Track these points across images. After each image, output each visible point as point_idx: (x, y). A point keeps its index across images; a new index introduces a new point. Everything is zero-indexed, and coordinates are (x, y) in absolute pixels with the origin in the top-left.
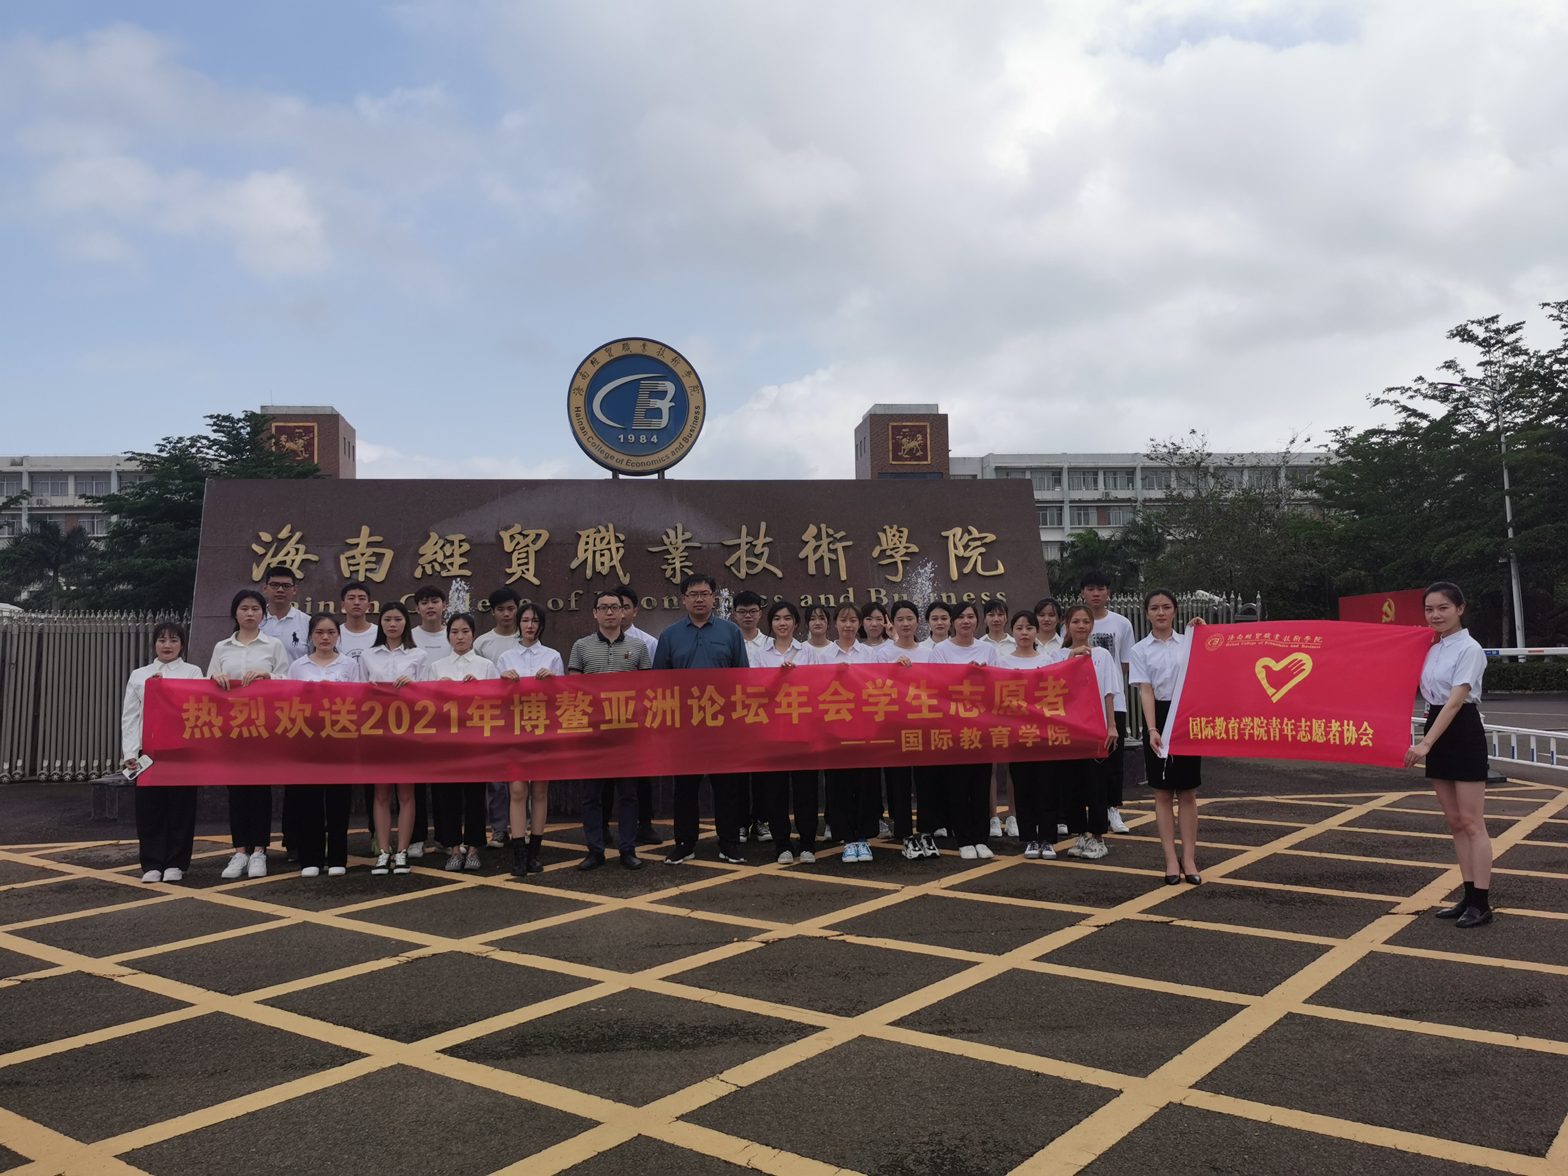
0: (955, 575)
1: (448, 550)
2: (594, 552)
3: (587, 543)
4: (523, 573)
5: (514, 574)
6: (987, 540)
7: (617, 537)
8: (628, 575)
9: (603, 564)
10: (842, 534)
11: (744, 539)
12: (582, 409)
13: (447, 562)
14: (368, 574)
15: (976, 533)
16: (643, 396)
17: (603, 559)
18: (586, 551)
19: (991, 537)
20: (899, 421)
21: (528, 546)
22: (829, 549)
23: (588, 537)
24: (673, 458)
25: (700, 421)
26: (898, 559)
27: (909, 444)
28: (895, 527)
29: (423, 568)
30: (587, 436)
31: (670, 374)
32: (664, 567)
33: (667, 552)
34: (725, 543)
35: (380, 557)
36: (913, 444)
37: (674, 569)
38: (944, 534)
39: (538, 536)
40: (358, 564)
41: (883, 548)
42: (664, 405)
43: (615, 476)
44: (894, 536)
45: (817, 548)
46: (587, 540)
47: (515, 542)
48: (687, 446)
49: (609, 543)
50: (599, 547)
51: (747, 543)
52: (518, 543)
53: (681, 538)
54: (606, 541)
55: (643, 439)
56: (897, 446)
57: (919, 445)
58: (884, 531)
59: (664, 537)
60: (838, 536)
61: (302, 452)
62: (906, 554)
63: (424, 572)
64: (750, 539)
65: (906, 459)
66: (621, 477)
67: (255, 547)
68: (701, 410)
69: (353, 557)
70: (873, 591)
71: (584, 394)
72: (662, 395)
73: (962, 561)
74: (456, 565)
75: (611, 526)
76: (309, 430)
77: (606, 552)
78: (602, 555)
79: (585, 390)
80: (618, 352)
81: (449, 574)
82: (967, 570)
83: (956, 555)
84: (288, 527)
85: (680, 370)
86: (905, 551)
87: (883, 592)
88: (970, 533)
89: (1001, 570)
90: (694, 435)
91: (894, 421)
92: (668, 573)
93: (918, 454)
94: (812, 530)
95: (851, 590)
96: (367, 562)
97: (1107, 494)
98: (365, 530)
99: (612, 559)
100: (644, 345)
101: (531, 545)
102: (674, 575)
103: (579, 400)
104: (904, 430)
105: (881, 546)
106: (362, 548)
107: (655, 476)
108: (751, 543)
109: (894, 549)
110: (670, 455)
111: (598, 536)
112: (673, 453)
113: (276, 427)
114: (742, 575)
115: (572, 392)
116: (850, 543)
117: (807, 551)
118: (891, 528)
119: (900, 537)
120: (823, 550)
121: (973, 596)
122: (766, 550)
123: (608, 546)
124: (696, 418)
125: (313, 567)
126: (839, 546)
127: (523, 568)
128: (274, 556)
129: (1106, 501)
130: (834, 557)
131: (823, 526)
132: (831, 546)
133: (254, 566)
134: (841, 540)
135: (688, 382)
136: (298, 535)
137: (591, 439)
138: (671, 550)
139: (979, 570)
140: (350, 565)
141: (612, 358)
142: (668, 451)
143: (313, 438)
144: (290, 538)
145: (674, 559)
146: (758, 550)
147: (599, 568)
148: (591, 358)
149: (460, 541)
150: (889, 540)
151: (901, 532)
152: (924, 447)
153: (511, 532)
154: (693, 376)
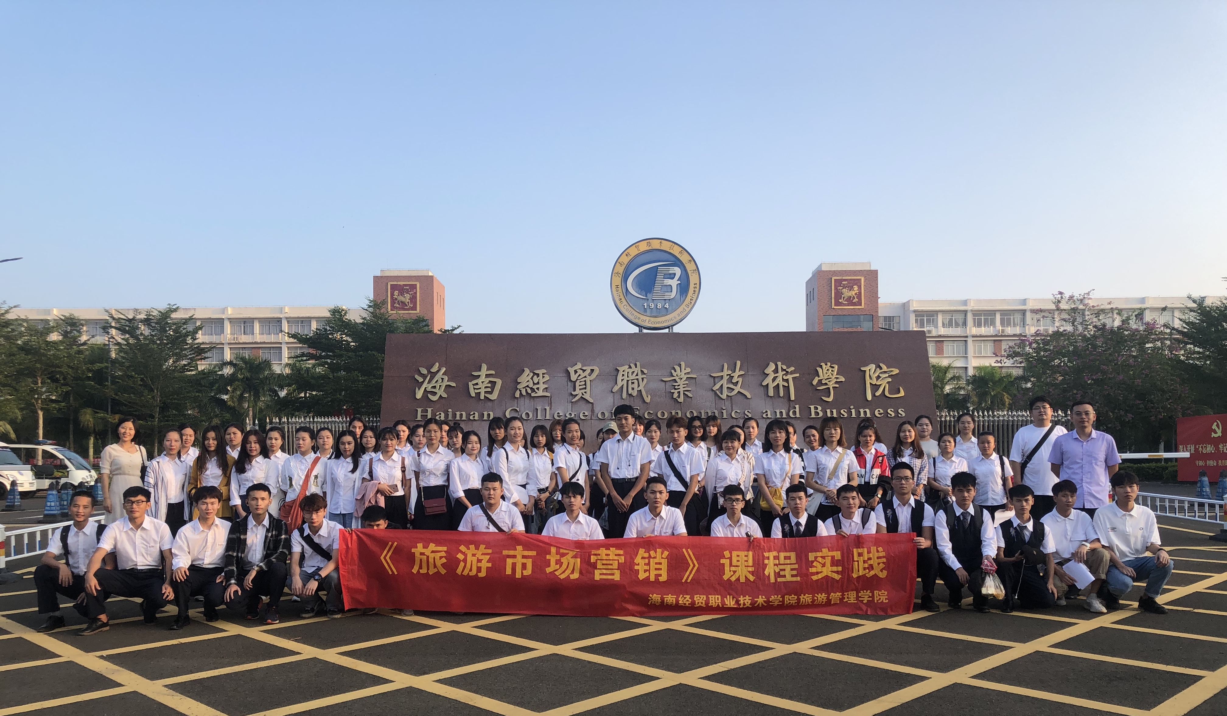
0: (869, 397)
1: (536, 380)
2: (628, 381)
3: (623, 375)
4: (583, 394)
5: (577, 395)
6: (894, 373)
7: (642, 372)
8: (649, 396)
9: (633, 389)
10: (793, 369)
11: (726, 372)
12: (620, 286)
13: (535, 387)
14: (487, 395)
15: (885, 368)
16: (659, 277)
17: (633, 386)
18: (622, 380)
19: (896, 371)
21: (585, 377)
22: (783, 379)
23: (624, 371)
24: (679, 318)
25: (697, 293)
26: (831, 385)
27: (846, 293)
28: (829, 364)
29: (520, 391)
30: (623, 305)
31: (677, 262)
32: (672, 391)
33: (675, 381)
34: (712, 375)
35: (493, 384)
36: (852, 293)
37: (679, 392)
38: (863, 369)
39: (592, 370)
40: (480, 388)
41: (820, 379)
42: (674, 283)
43: (640, 331)
44: (828, 370)
45: (774, 379)
46: (623, 373)
47: (578, 375)
48: (688, 310)
49: (637, 375)
50: (632, 377)
51: (727, 375)
52: (580, 375)
53: (684, 372)
54: (635, 374)
55: (660, 306)
56: (839, 295)
57: (856, 294)
58: (821, 367)
59: (673, 371)
60: (789, 370)
62: (836, 383)
63: (521, 394)
64: (730, 372)
65: (845, 305)
66: (645, 331)
67: (417, 377)
68: (698, 286)
69: (477, 384)
70: (812, 407)
71: (621, 276)
72: (672, 276)
73: (875, 387)
74: (541, 389)
75: (638, 364)
77: (636, 381)
78: (633, 383)
79: (621, 274)
80: (643, 247)
81: (536, 395)
82: (877, 394)
83: (871, 384)
84: (437, 364)
85: (684, 258)
86: (835, 380)
87: (820, 408)
88: (881, 368)
89: (902, 393)
90: (693, 302)
91: (835, 276)
92: (675, 396)
93: (854, 301)
94: (772, 367)
95: (797, 406)
96: (486, 387)
97: (1003, 331)
98: (484, 367)
99: (639, 386)
100: (661, 243)
101: (588, 376)
102: (679, 396)
103: (618, 281)
104: (844, 283)
105: (819, 377)
106: (483, 378)
107: (666, 331)
108: (730, 375)
109: (828, 379)
110: (677, 316)
111: (631, 371)
112: (679, 315)
114: (724, 396)
115: (614, 275)
116: (798, 375)
117: (768, 380)
118: (826, 364)
119: (832, 371)
120: (779, 381)
121: (882, 411)
122: (740, 380)
123: (637, 377)
124: (694, 291)
125: (451, 389)
126: (790, 377)
127: (583, 391)
128: (429, 382)
129: (1002, 336)
130: (787, 385)
131: (779, 364)
132: (785, 378)
133: (417, 389)
134: (792, 373)
135: (690, 267)
136: (444, 370)
137: (625, 307)
138: (678, 380)
140: (474, 389)
141: (639, 252)
142: (675, 314)
144: (438, 371)
145: (679, 385)
146: (734, 381)
147: (630, 391)
148: (626, 252)
149: (543, 374)
150: (825, 372)
151: (833, 367)
152: (859, 295)
153: (576, 368)
154: (693, 262)
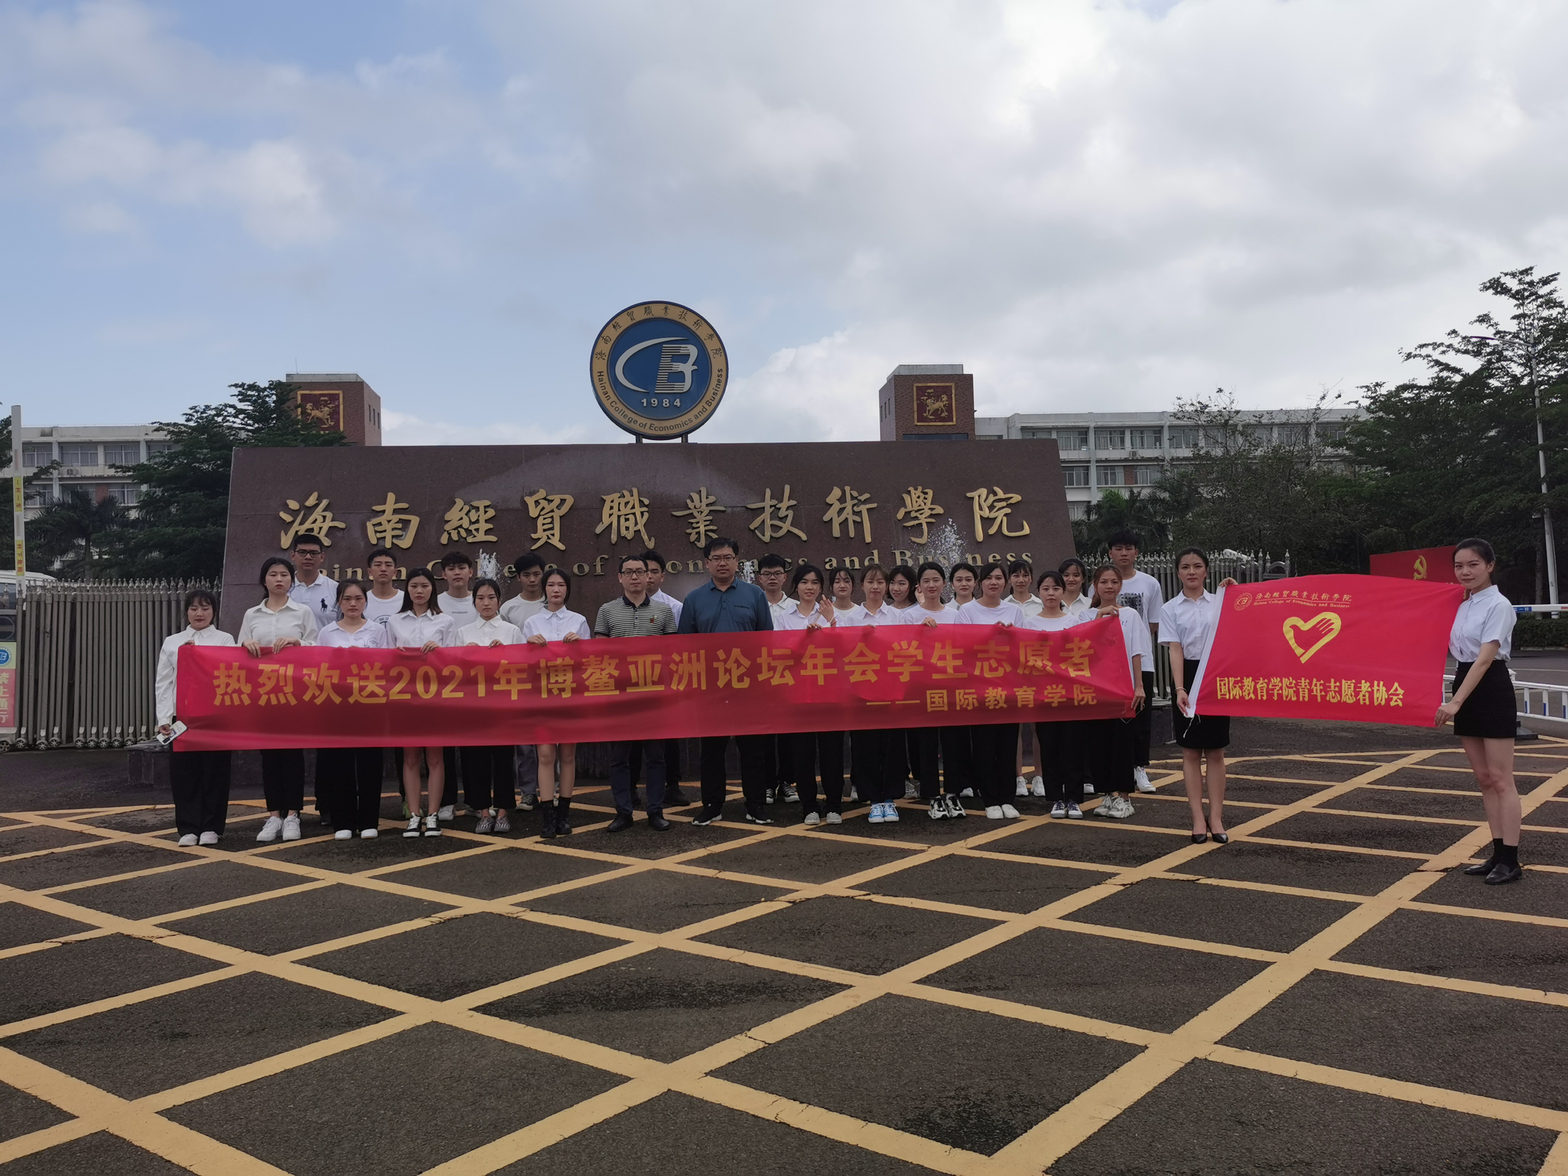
0: (980, 536)
1: (473, 516)
2: (619, 517)
3: (612, 508)
4: (549, 538)
5: (539, 539)
6: (1012, 501)
7: (641, 502)
8: (653, 539)
9: (627, 528)
10: (867, 496)
11: (768, 502)
12: (605, 374)
13: (472, 527)
14: (395, 541)
15: (1001, 494)
16: (665, 361)
17: (627, 524)
18: (610, 515)
19: (1016, 498)
20: (924, 382)
21: (552, 511)
22: (853, 511)
23: (612, 501)
24: (696, 422)
25: (722, 384)
26: (923, 520)
27: (934, 405)
28: (920, 488)
29: (449, 534)
30: (610, 401)
31: (692, 337)
32: (688, 531)
33: (692, 516)
34: (749, 506)
35: (406, 523)
36: (939, 405)
37: (698, 533)
38: (969, 495)
39: (563, 501)
40: (385, 531)
41: (908, 510)
42: (687, 368)
43: (638, 440)
44: (919, 497)
45: (841, 510)
46: (612, 504)
47: (540, 507)
48: (710, 409)
49: (633, 507)
50: (624, 511)
51: (771, 506)
52: (543, 508)
53: (705, 501)
54: (630, 506)
55: (666, 402)
56: (922, 407)
57: (945, 406)
58: (909, 493)
59: (689, 501)
60: (863, 498)
61: (327, 419)
62: (931, 516)
63: (450, 538)
64: (774, 502)
65: (931, 420)
66: (645, 441)
67: (283, 515)
68: (724, 373)
69: (380, 524)
70: (897, 553)
71: (606, 358)
72: (685, 358)
73: (987, 522)
74: (482, 531)
75: (635, 491)
76: (334, 398)
77: (631, 517)
78: (627, 520)
79: (607, 354)
80: (640, 315)
81: (475, 540)
82: (992, 531)
83: (981, 517)
84: (315, 495)
85: (702, 333)
86: (930, 512)
87: (908, 554)
88: (995, 494)
89: (1027, 530)
90: (717, 398)
91: (918, 382)
92: (693, 538)
93: (943, 415)
94: (836, 492)
95: (875, 552)
96: (393, 529)
97: (1134, 453)
98: (391, 497)
99: (636, 524)
100: (666, 308)
101: (555, 510)
102: (698, 539)
103: (602, 365)
104: (929, 391)
105: (906, 507)
106: (388, 515)
107: (678, 440)
108: (775, 506)
109: (919, 510)
110: (693, 419)
111: (623, 501)
112: (696, 417)
113: (302, 395)
114: (767, 538)
115: (595, 356)
116: (874, 505)
117: (831, 514)
118: (916, 489)
119: (925, 498)
120: (848, 513)
121: (998, 557)
122: (790, 513)
123: (633, 511)
124: (719, 381)
125: (340, 534)
126: (863, 508)
127: (549, 533)
128: (301, 523)
129: (1133, 460)
130: (858, 519)
131: (847, 489)
132: (855, 509)
133: (283, 533)
134: (866, 502)
135: (710, 345)
136: (325, 502)
137: (613, 404)
138: (696, 514)
139: (1005, 531)
140: (376, 532)
141: (634, 322)
142: (691, 415)
143: (338, 406)
144: (317, 505)
145: (698, 523)
146: (782, 513)
147: (624, 532)
148: (613, 322)
149: (485, 507)
150: (914, 502)
151: (926, 493)
152: (949, 408)
153: (536, 497)
154: (715, 338)
